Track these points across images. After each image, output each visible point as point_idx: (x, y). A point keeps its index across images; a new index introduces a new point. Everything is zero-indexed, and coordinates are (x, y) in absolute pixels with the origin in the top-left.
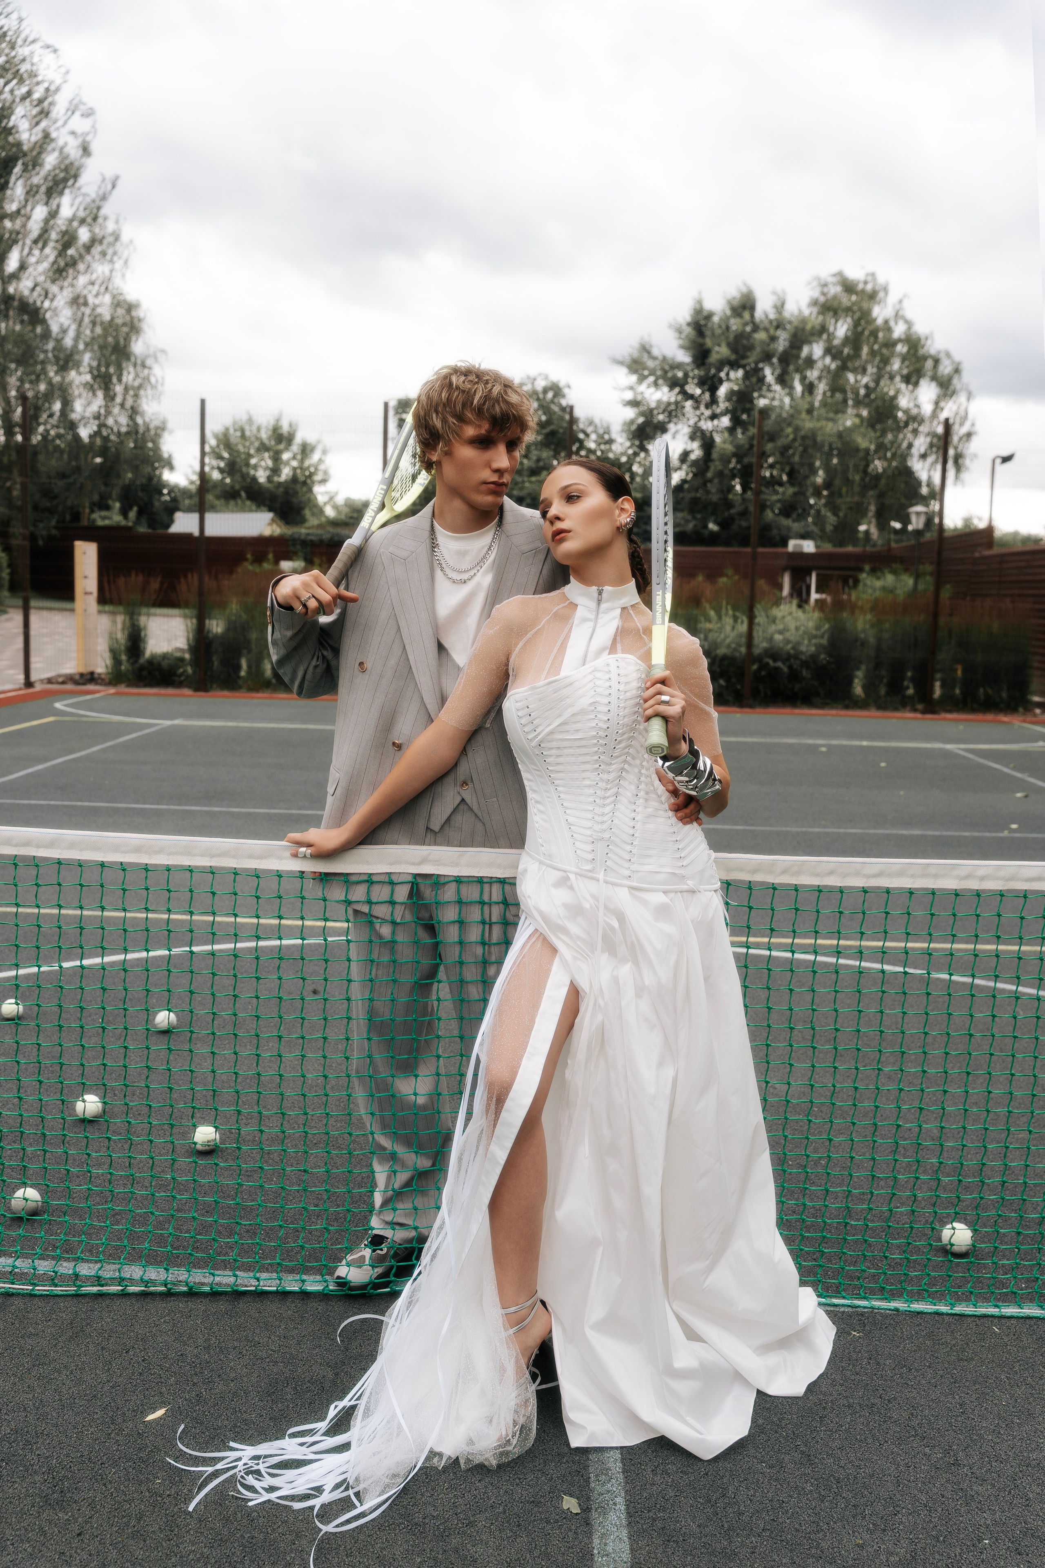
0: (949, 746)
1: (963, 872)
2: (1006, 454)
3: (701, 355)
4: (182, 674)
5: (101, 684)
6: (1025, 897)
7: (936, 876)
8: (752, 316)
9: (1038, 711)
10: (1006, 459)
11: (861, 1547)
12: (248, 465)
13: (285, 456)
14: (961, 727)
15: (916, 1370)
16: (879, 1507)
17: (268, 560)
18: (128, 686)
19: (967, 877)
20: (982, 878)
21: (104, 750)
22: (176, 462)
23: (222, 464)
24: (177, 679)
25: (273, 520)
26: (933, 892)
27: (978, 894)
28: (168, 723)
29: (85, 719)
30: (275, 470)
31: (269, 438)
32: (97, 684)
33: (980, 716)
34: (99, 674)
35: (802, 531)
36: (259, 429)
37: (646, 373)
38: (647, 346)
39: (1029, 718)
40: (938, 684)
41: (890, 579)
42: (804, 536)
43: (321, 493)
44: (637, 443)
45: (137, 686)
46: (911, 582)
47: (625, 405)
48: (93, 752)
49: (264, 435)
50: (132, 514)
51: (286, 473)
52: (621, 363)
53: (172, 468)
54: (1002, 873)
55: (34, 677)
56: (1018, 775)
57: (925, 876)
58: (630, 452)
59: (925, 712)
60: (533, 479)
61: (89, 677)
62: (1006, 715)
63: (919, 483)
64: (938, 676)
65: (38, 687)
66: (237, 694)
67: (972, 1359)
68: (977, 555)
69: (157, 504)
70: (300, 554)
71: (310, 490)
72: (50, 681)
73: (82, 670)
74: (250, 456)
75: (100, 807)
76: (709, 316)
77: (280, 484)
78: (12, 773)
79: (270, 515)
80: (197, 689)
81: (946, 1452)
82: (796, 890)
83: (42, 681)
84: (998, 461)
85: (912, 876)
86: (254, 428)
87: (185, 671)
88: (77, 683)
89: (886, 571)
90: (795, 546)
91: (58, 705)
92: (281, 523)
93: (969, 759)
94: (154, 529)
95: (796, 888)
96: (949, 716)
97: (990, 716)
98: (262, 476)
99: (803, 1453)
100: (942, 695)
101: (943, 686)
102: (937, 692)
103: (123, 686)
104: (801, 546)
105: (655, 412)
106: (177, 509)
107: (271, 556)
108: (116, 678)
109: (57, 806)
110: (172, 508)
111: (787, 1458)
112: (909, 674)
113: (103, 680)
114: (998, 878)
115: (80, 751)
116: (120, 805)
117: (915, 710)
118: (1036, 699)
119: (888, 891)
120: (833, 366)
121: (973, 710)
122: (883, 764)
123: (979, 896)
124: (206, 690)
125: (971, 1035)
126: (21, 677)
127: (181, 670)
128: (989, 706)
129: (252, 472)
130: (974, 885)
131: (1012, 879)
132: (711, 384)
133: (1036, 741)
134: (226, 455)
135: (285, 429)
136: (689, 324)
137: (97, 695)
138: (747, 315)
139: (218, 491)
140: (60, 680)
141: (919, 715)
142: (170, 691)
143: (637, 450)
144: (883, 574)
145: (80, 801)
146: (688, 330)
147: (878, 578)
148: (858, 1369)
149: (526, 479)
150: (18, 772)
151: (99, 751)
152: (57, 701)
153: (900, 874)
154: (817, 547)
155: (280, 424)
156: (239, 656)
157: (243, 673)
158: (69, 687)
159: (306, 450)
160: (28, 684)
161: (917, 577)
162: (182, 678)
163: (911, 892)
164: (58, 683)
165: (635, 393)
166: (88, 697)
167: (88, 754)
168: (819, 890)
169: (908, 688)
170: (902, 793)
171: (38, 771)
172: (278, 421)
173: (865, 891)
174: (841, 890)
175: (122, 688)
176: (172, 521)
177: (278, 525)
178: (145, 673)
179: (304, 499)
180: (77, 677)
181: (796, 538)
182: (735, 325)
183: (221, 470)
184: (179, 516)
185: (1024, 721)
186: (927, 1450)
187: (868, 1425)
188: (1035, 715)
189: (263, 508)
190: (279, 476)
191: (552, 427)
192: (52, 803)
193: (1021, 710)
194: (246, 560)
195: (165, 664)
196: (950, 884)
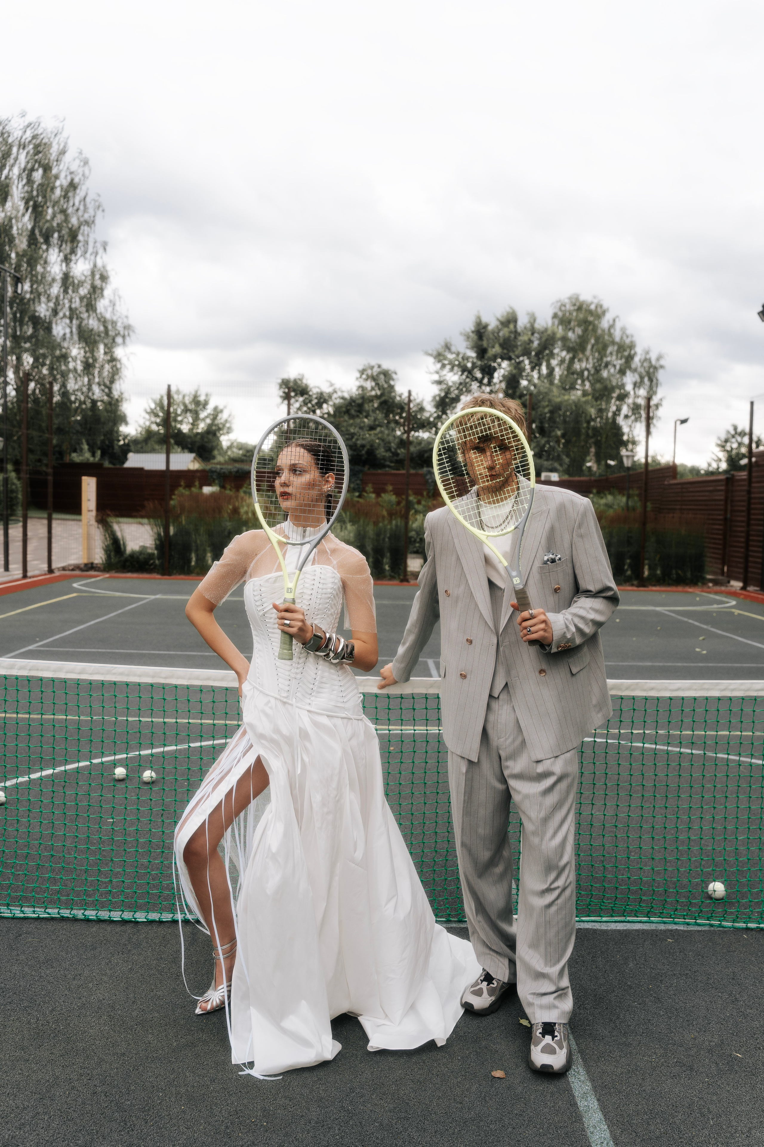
0: (658, 609)
1: (722, 687)
2: (683, 418)
3: (482, 352)
4: (152, 564)
5: (98, 571)
6: (755, 700)
7: (708, 690)
8: (515, 327)
9: (711, 585)
10: (684, 422)
11: (695, 1039)
12: (176, 421)
13: (202, 415)
14: (664, 596)
15: (707, 957)
16: (700, 1020)
17: (195, 486)
18: (116, 572)
19: (724, 690)
20: (733, 690)
21: (118, 616)
22: (129, 419)
23: (158, 420)
24: (147, 567)
25: (195, 458)
26: (707, 698)
27: (730, 699)
28: (153, 597)
29: (97, 595)
30: (194, 424)
31: (190, 403)
32: (95, 570)
33: (674, 588)
34: (97, 564)
35: (550, 467)
36: (184, 397)
37: (446, 362)
38: (449, 345)
39: (705, 589)
40: (646, 567)
41: (610, 498)
42: (552, 470)
43: (225, 440)
44: (440, 409)
45: (123, 572)
46: (624, 499)
47: (433, 383)
48: (112, 617)
49: (187, 400)
50: (99, 453)
51: (202, 427)
52: (431, 355)
53: (127, 423)
54: (743, 687)
55: (54, 566)
56: (705, 627)
57: (703, 689)
58: (435, 415)
59: (639, 586)
60: (372, 432)
61: (90, 565)
62: (690, 587)
63: (623, 434)
64: (646, 562)
65: (57, 573)
66: (190, 577)
67: (735, 951)
68: (666, 483)
69: (116, 447)
70: (217, 482)
71: (218, 439)
72: (64, 569)
73: (85, 561)
74: (177, 415)
75: (132, 653)
76: (486, 327)
77: (198, 434)
78: (65, 631)
79: (192, 456)
80: (163, 574)
81: (730, 995)
82: (634, 699)
83: (59, 569)
84: (678, 423)
85: (695, 690)
86: (181, 397)
87: (154, 562)
88: (82, 570)
89: (607, 492)
90: (546, 476)
91: (75, 585)
92: (200, 460)
93: (672, 616)
94: (114, 464)
95: (633, 698)
96: (654, 588)
97: (680, 588)
98: (185, 428)
99: (655, 997)
100: (649, 575)
101: (650, 569)
102: (646, 573)
103: (114, 572)
104: (549, 477)
105: (452, 389)
106: (129, 451)
107: (197, 483)
108: (109, 567)
109: (104, 653)
110: (126, 450)
111: (647, 1000)
112: (628, 561)
113: (99, 568)
114: (741, 690)
115: (104, 616)
116: (144, 652)
117: (633, 585)
118: (709, 577)
119: (683, 698)
120: (568, 357)
121: (669, 585)
122: (618, 620)
123: (731, 700)
124: (169, 574)
125: (728, 776)
126: (45, 567)
127: (152, 562)
128: (680, 581)
129: (179, 426)
130: (728, 694)
131: (748, 690)
132: (489, 371)
133: (712, 605)
134: (161, 414)
135: (202, 398)
136: (473, 332)
137: (98, 578)
138: (512, 326)
139: (155, 438)
140: (71, 568)
141: (635, 588)
142: (146, 575)
143: (440, 413)
144: (605, 495)
145: (117, 649)
146: (474, 336)
147: (602, 498)
148: (675, 957)
149: (366, 432)
150: (68, 630)
151: (115, 616)
152: (74, 583)
153: (689, 689)
154: (559, 477)
155: (199, 393)
156: (190, 551)
157: (193, 563)
158: (77, 572)
159: (217, 412)
160: (51, 571)
161: (629, 497)
162: (152, 567)
163: (695, 699)
164: (69, 570)
165: (440, 376)
166: (93, 580)
167: (109, 618)
168: (646, 699)
169: (627, 570)
170: (634, 639)
171: (81, 630)
172: (196, 392)
173: (671, 699)
174: (658, 699)
175: (113, 574)
176: (126, 459)
177: (199, 462)
178: (128, 564)
179: (214, 444)
180: (82, 566)
181: (546, 471)
182: (504, 333)
183: (158, 425)
184: (131, 455)
185: (703, 591)
186: (720, 994)
187: (686, 983)
188: (709, 587)
189: (186, 451)
190: (198, 428)
191: (383, 399)
192: (100, 650)
193: (700, 584)
194: (180, 486)
195: (141, 557)
196: (716, 694)
